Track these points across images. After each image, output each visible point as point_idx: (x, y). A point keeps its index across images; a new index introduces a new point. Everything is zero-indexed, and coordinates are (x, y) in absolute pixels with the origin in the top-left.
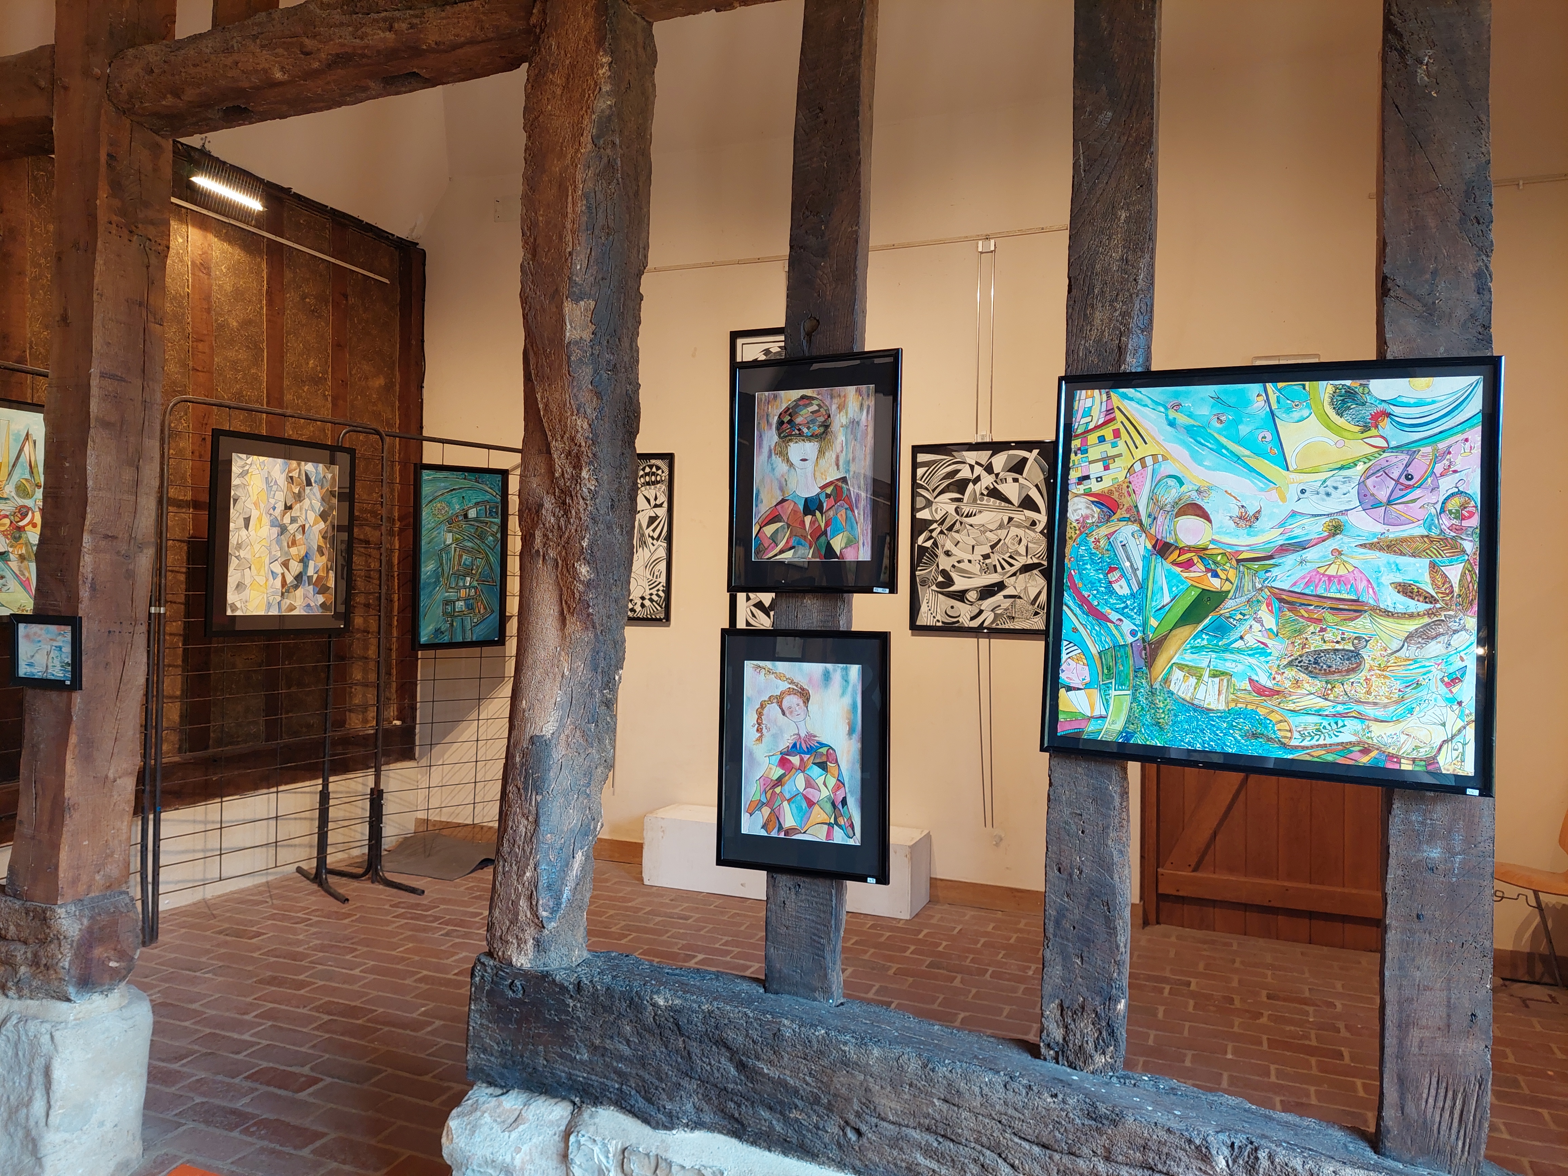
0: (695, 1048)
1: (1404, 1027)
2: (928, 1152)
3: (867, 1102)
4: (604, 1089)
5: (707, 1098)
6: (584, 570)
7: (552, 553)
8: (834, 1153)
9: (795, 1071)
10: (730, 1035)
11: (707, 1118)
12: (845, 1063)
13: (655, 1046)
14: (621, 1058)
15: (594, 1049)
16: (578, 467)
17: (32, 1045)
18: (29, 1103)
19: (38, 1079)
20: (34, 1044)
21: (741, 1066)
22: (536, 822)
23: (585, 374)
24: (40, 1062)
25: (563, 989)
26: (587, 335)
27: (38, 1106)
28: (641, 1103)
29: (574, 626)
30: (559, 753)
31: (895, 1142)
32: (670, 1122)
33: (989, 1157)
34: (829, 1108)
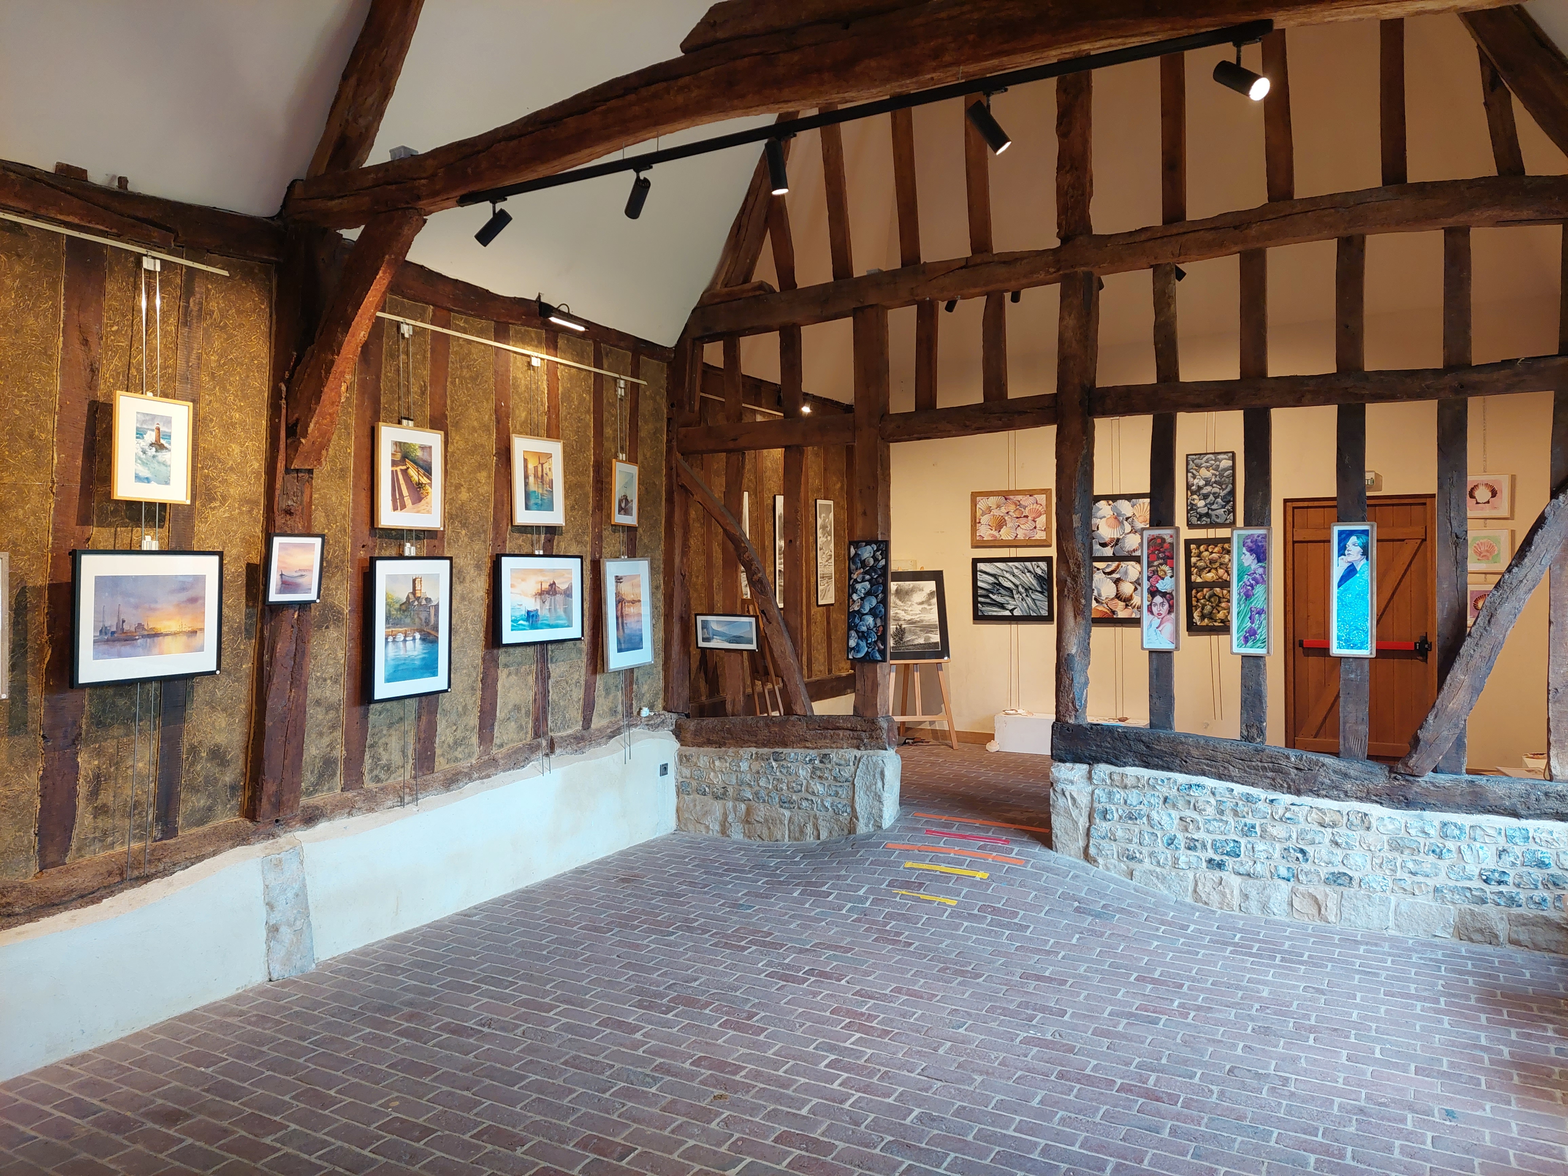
0: (1132, 743)
1: (1345, 723)
2: (1207, 765)
3: (1189, 753)
4: (1102, 757)
5: (1136, 757)
6: (1083, 601)
7: (1071, 596)
8: (1178, 768)
9: (1165, 747)
10: (1143, 738)
11: (1137, 763)
12: (1182, 743)
13: (1119, 743)
14: (1107, 748)
15: (1097, 746)
16: (1079, 568)
17: (874, 764)
18: (876, 783)
19: (878, 776)
20: (875, 764)
21: (1148, 747)
22: (1072, 680)
23: (1079, 538)
24: (878, 770)
25: (1086, 729)
26: (1079, 525)
27: (880, 784)
28: (1114, 760)
29: (1079, 619)
30: (1077, 659)
31: (1197, 764)
32: (1125, 764)
33: (1226, 765)
34: (1177, 756)
